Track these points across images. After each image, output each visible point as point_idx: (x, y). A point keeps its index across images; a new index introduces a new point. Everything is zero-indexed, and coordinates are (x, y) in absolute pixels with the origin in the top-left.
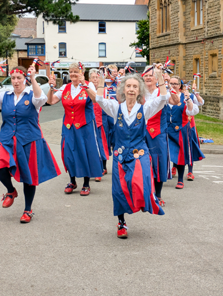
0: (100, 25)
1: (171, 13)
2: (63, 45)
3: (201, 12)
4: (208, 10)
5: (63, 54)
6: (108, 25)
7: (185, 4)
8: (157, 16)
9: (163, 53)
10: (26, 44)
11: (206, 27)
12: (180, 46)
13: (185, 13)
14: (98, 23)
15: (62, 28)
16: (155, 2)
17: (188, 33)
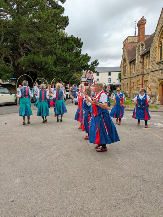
1: (126, 68)
2: (98, 79)
3: (135, 68)
6: (111, 73)
7: (130, 66)
8: (123, 70)
9: (124, 81)
10: (87, 79)
11: (136, 72)
12: (129, 79)
13: (130, 69)
14: (108, 73)
15: (98, 75)
16: (122, 65)
17: (131, 74)
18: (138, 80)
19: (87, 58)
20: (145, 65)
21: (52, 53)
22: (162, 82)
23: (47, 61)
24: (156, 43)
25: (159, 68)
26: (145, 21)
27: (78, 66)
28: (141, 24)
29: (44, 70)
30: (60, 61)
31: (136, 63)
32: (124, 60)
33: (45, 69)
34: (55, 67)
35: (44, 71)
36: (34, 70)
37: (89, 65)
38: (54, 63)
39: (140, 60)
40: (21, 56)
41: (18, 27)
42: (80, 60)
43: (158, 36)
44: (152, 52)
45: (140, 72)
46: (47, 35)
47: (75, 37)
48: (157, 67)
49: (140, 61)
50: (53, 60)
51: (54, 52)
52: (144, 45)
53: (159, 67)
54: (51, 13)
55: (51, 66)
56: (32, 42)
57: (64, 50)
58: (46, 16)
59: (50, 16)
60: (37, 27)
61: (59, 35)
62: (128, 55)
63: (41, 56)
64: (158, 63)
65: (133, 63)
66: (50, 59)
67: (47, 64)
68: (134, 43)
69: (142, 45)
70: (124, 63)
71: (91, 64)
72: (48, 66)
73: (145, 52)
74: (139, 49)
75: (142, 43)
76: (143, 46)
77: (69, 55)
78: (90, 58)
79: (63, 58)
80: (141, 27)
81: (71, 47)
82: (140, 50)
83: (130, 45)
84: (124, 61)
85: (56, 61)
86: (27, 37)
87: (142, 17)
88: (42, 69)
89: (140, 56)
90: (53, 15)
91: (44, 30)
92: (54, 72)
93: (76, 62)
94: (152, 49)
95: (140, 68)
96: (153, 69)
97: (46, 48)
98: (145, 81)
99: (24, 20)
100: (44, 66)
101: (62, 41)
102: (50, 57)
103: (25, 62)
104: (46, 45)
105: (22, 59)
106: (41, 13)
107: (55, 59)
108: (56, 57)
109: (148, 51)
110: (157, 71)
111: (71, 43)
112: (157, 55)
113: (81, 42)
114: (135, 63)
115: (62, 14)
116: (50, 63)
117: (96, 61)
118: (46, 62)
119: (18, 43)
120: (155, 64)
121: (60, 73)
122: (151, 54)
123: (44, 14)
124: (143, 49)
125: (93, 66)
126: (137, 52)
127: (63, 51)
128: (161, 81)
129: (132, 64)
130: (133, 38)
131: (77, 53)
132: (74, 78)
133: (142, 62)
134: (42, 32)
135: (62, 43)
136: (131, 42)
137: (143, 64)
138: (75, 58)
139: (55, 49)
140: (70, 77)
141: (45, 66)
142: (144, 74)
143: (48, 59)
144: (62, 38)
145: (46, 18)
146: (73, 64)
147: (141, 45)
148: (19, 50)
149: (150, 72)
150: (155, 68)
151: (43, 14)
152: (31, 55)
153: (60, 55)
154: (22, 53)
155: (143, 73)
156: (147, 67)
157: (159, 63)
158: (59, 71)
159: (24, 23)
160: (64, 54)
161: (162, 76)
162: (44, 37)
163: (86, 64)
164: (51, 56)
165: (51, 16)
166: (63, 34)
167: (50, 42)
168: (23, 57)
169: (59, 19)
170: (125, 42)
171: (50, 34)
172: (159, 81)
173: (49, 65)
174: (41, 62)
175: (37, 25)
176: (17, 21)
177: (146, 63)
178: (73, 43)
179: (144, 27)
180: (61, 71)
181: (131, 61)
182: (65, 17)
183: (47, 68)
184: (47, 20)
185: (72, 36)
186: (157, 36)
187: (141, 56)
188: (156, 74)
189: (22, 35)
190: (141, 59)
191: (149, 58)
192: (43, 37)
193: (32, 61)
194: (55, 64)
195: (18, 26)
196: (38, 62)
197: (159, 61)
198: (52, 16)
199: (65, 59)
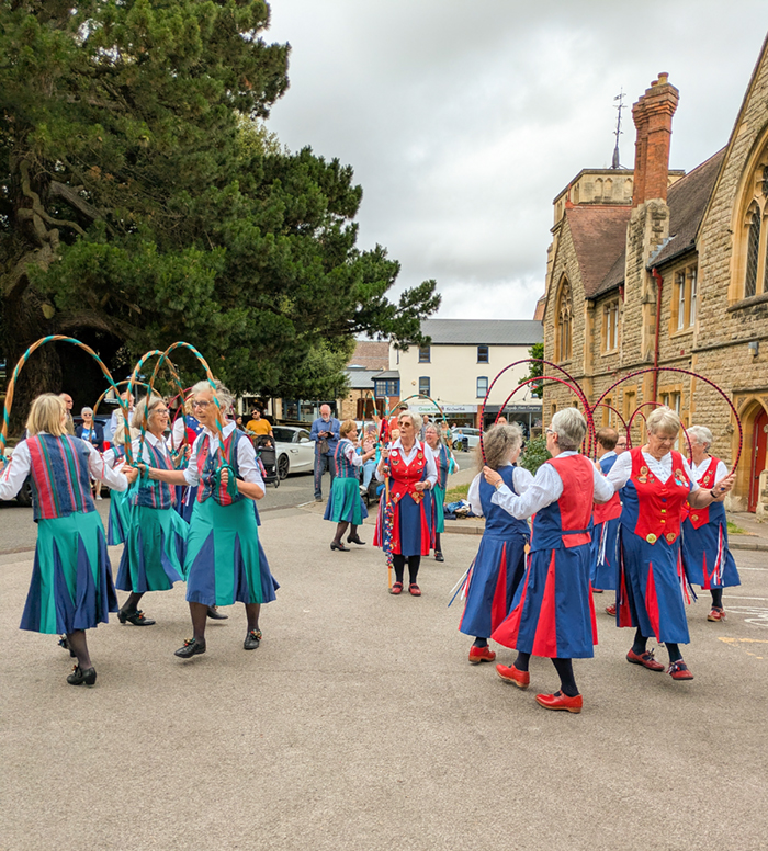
0: (480, 351)
1: (573, 331)
2: (425, 381)
3: (616, 329)
4: (624, 325)
5: (425, 393)
6: (491, 350)
7: (593, 317)
8: (555, 337)
9: (560, 391)
10: (373, 379)
11: (622, 351)
12: (585, 380)
13: (593, 332)
14: (476, 348)
15: (425, 357)
16: (552, 315)
17: (597, 361)
18: (633, 389)
19: (381, 270)
20: (668, 314)
21: (203, 236)
22: (755, 401)
23: (183, 276)
24: (730, 211)
25: (741, 333)
26: (673, 99)
27: (341, 308)
28: (654, 111)
29: (161, 325)
30: (245, 279)
31: (621, 307)
32: (561, 289)
33: (168, 318)
34: (223, 311)
35: (164, 329)
36: (108, 321)
37: (393, 307)
38: (216, 288)
39: (642, 289)
40: (34, 243)
41: (25, 84)
42: (351, 281)
43: (742, 176)
44: (708, 252)
45: (644, 351)
46: (183, 139)
47: (322, 160)
48: (734, 328)
49: (642, 294)
50: (214, 272)
51: (217, 229)
52: (664, 215)
53: (739, 330)
54: (203, 21)
55: (202, 304)
56: (95, 171)
57: (269, 224)
58: (175, 32)
59: (197, 38)
60: (125, 90)
61: (236, 141)
62: (581, 261)
63: (150, 248)
64: (735, 311)
65: (608, 307)
66: (196, 267)
67: (180, 292)
68: (608, 203)
69: (657, 217)
70: (560, 304)
71: (402, 302)
72: (185, 300)
73: (672, 253)
74: (640, 233)
75: (655, 207)
76: (662, 223)
77: (293, 251)
78: (393, 270)
79: (263, 264)
80: (654, 124)
81: (304, 206)
82: (645, 242)
83: (593, 214)
84: (562, 294)
85: (226, 279)
86: (70, 141)
87: (660, 76)
88: (151, 317)
89: (643, 271)
90: (211, 29)
91: (164, 110)
92: (219, 335)
93: (333, 286)
94: (705, 236)
95: (643, 328)
96: (712, 336)
97: (174, 208)
98: (664, 395)
99: (57, 46)
100: (165, 303)
101: (257, 177)
102: (194, 254)
103: (63, 279)
104: (170, 190)
105: (40, 262)
106: (151, 15)
107: (222, 268)
108: (228, 259)
109: (687, 244)
110: (730, 349)
111: (306, 190)
112: (732, 268)
113: (353, 185)
114: (616, 303)
115: (257, 28)
116: (198, 290)
117: (428, 288)
118: (173, 282)
119: (18, 172)
120: (721, 313)
121: (244, 343)
122: (700, 264)
123: (164, 21)
124: (662, 236)
125: (412, 312)
126: (628, 250)
127: (264, 229)
128: (749, 398)
129: (601, 310)
130: (605, 178)
131: (334, 243)
132: (313, 368)
133: (652, 300)
134: (150, 118)
135: (255, 186)
136: (597, 201)
137: (660, 314)
138: (328, 268)
139: (223, 213)
140: (292, 362)
141: (172, 305)
142: (662, 359)
143: (184, 263)
144: (255, 160)
145: (175, 45)
146: (315, 297)
147: (649, 216)
148: (23, 212)
149: (695, 352)
150: (719, 332)
151: (158, 20)
152: (93, 239)
153: (250, 247)
154: (40, 229)
155: (658, 354)
156: (676, 326)
157: (744, 308)
158: (243, 334)
159: (59, 63)
160: (269, 244)
161: (754, 373)
162: (165, 144)
163: (377, 300)
164: (198, 248)
165: (203, 38)
166: (254, 140)
167: (193, 178)
168: (46, 250)
169: (243, 57)
170: (563, 200)
171: (197, 132)
172: (737, 397)
173: (191, 297)
174: (150, 280)
175: (128, 83)
176: (14, 51)
177: (671, 307)
178: (315, 189)
179: (666, 124)
180: (254, 333)
181: (599, 296)
182: (275, 46)
183: (178, 314)
184: (182, 59)
185: (307, 150)
186: (738, 173)
187: (649, 271)
188: (723, 362)
189: (43, 127)
190: (649, 286)
191: (687, 281)
192: (158, 146)
193: (99, 275)
194: (221, 293)
195: (22, 79)
196: (133, 280)
197: (742, 298)
198: (207, 37)
199: (275, 271)
